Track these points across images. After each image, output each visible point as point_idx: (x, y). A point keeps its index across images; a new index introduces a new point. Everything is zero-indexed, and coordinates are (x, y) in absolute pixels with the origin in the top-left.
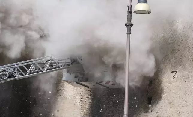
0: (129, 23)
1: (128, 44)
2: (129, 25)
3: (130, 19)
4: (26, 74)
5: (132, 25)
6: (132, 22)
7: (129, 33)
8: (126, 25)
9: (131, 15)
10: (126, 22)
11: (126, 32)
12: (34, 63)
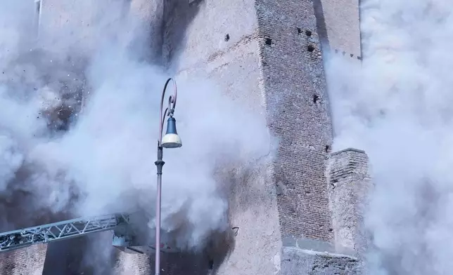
0: (160, 161)
1: (159, 186)
2: (160, 164)
3: (160, 156)
4: (57, 236)
5: (163, 163)
6: (163, 160)
7: (160, 173)
8: (156, 163)
9: (162, 152)
10: (156, 160)
11: (157, 172)
12: (69, 224)
